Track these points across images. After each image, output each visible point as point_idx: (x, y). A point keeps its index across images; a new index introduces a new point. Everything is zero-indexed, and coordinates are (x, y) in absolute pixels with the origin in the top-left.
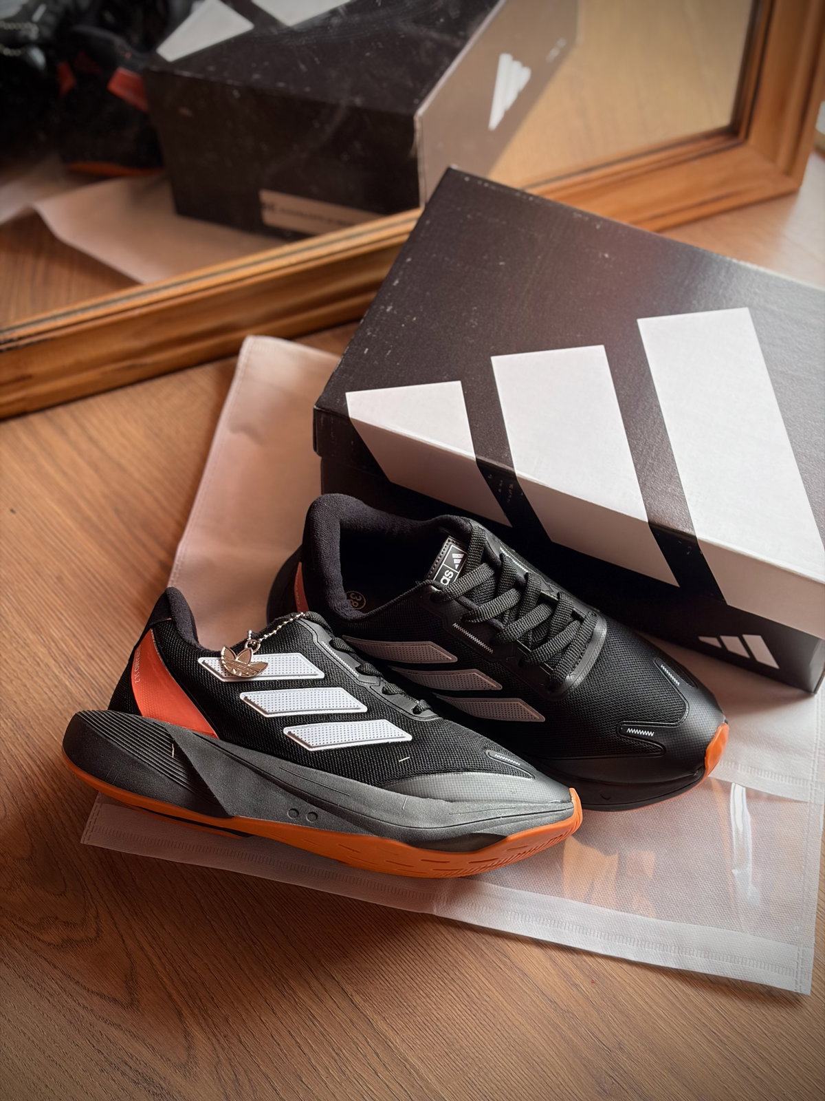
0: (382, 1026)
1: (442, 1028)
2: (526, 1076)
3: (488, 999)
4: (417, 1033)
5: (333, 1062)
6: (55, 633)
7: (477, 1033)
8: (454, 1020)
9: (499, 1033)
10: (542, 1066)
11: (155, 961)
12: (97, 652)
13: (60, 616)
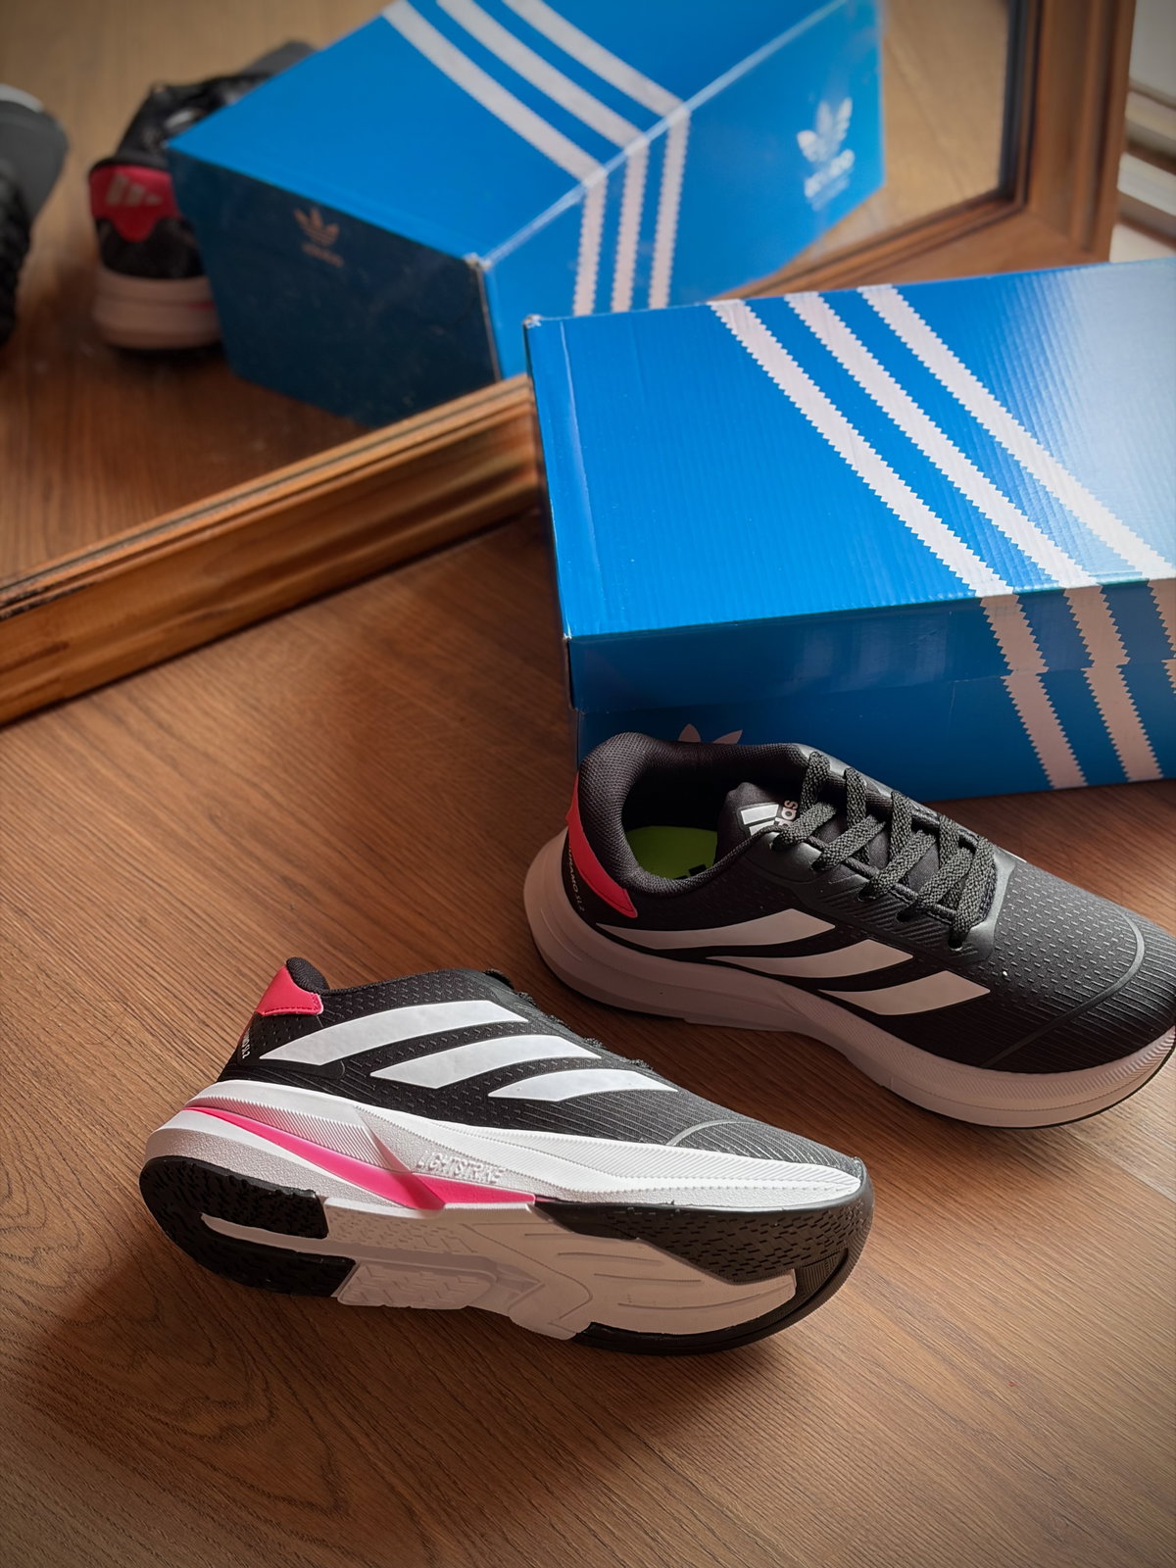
0: (713, 1490)
1: (801, 1481)
2: (936, 1532)
3: (863, 1430)
4: (766, 1492)
5: (648, 1551)
6: (149, 998)
7: (853, 1479)
8: (818, 1467)
9: (887, 1477)
10: (958, 1515)
11: (363, 1440)
12: (212, 1016)
13: (152, 972)
